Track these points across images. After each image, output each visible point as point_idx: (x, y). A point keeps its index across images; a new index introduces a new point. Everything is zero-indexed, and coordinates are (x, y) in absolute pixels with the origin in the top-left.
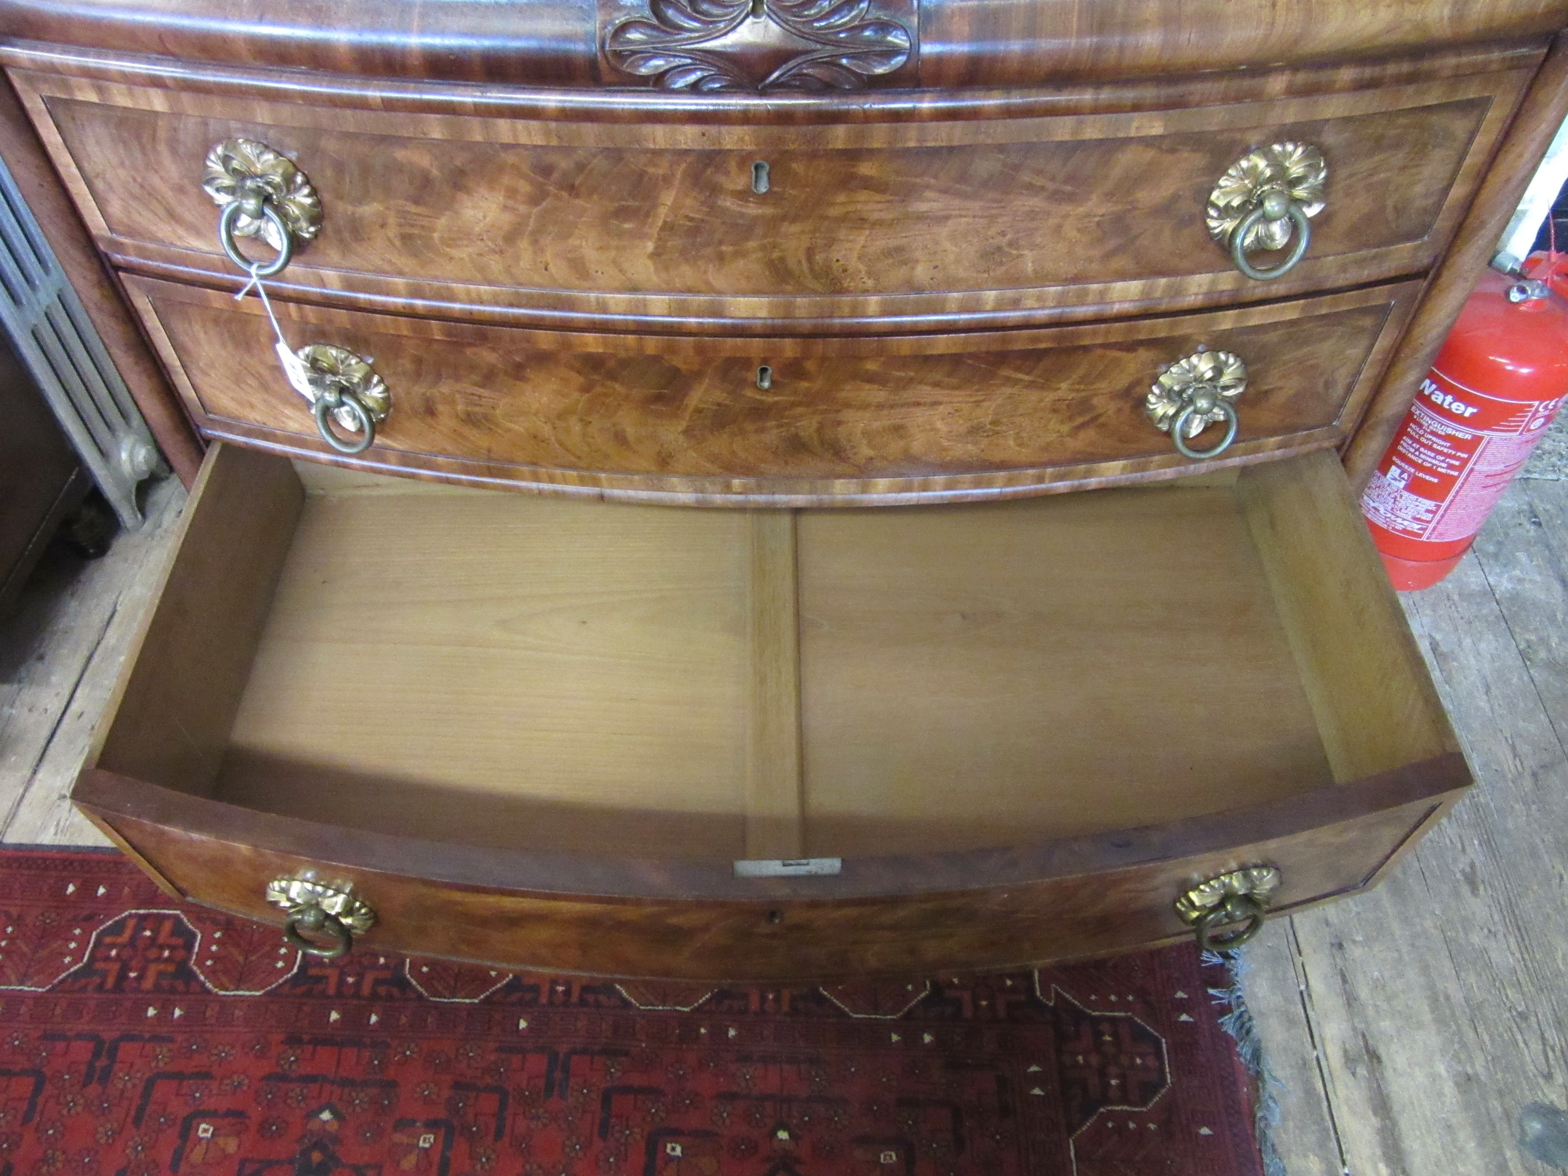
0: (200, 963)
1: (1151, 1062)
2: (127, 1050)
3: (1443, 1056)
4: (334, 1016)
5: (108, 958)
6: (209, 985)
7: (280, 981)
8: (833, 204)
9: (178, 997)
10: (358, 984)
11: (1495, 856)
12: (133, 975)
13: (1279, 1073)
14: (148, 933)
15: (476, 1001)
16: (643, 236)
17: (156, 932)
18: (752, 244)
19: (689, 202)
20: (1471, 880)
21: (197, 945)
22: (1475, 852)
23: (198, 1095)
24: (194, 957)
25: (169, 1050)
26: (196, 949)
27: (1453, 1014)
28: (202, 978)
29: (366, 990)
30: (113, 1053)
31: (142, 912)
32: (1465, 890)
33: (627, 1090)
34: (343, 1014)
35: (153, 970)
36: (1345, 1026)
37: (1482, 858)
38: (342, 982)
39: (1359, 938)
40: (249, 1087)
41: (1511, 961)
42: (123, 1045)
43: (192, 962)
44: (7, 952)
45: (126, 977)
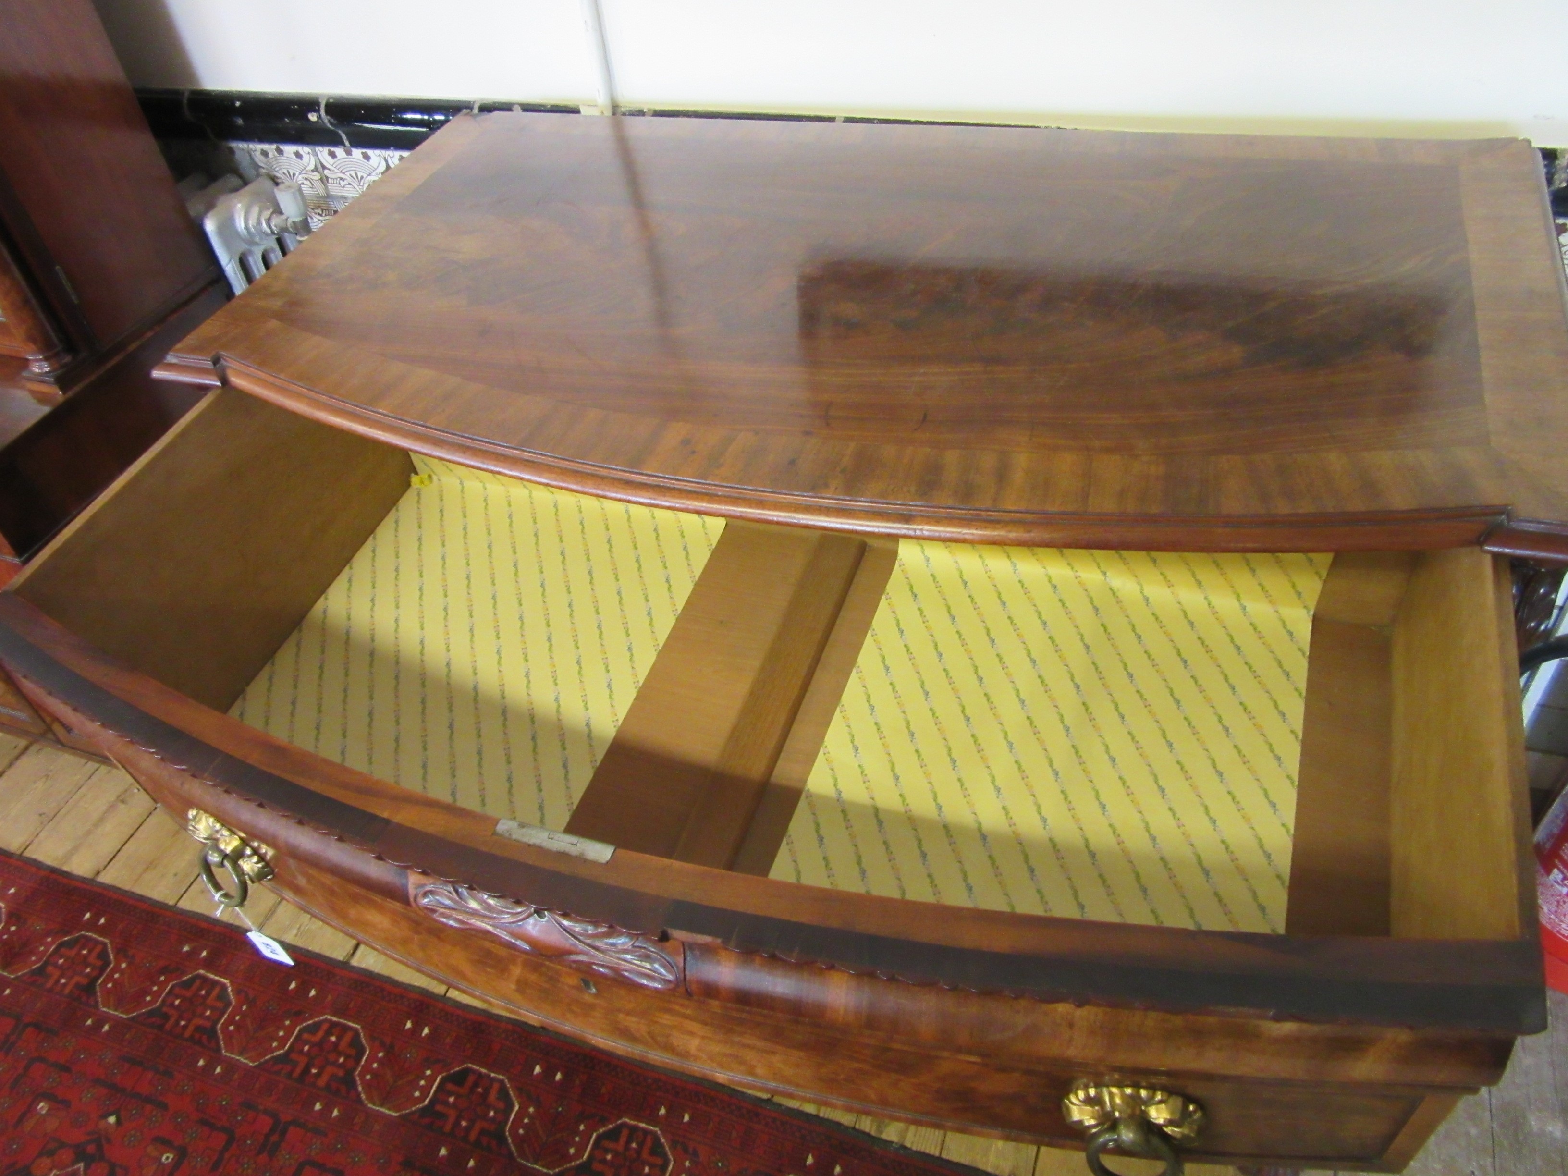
0: (362, 1075)
2: (294, 1133)
4: (443, 1152)
5: (301, 1051)
6: (363, 1096)
7: (413, 1109)
9: (339, 1100)
10: (468, 1129)
12: (314, 1071)
15: (551, 1172)
17: (339, 1038)
21: (364, 1058)
24: (359, 1069)
25: (322, 1143)
26: (363, 1062)
28: (360, 1088)
29: (473, 1136)
30: (284, 1133)
31: (334, 1019)
34: (451, 1152)
35: (329, 1069)
38: (457, 1123)
42: (292, 1129)
43: (357, 1073)
44: (238, 1026)
45: (309, 1071)
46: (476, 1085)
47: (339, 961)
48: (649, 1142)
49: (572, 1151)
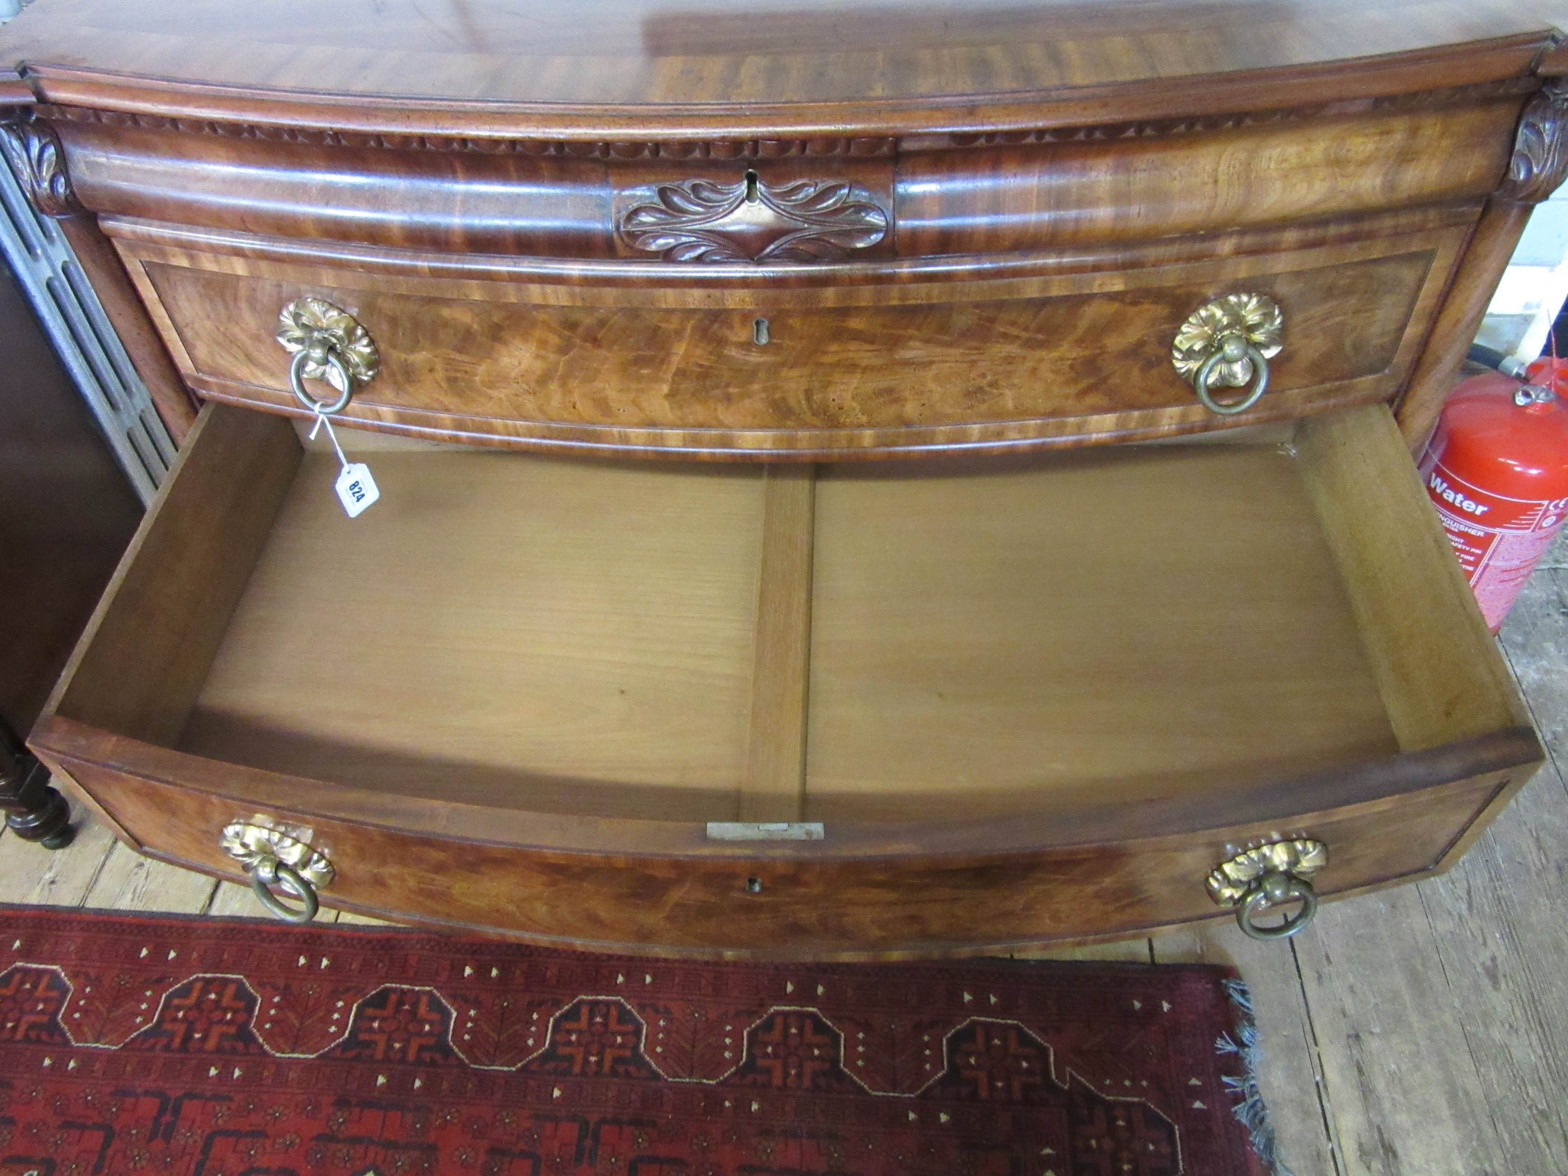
0: (260, 1026)
1: (1165, 1149)
2: (190, 1108)
3: (1460, 1153)
4: (381, 1080)
5: (175, 1019)
6: (266, 1047)
7: (332, 1045)
8: (827, 353)
9: (238, 1058)
10: (403, 1050)
11: (1517, 949)
12: (197, 1036)
13: (1292, 1164)
14: (213, 996)
15: (514, 1069)
16: (657, 380)
17: (220, 995)
18: (756, 387)
19: (698, 352)
20: (1492, 974)
21: (257, 1008)
22: (1497, 946)
23: (252, 1152)
24: (254, 1020)
25: (229, 1108)
26: (256, 1013)
27: (1472, 1111)
28: (261, 1040)
29: (411, 1057)
30: (176, 1111)
31: (208, 975)
32: (1486, 982)
33: (653, 1160)
34: (390, 1078)
35: (216, 1031)
36: (1360, 1119)
37: (1505, 953)
38: (389, 1047)
39: (1377, 1030)
40: (300, 1147)
41: (1533, 1058)
42: (186, 1102)
43: (252, 1025)
44: (85, 1011)
45: (192, 1037)
46: (401, 1003)
47: (196, 915)
48: (614, 1012)
49: (530, 1042)
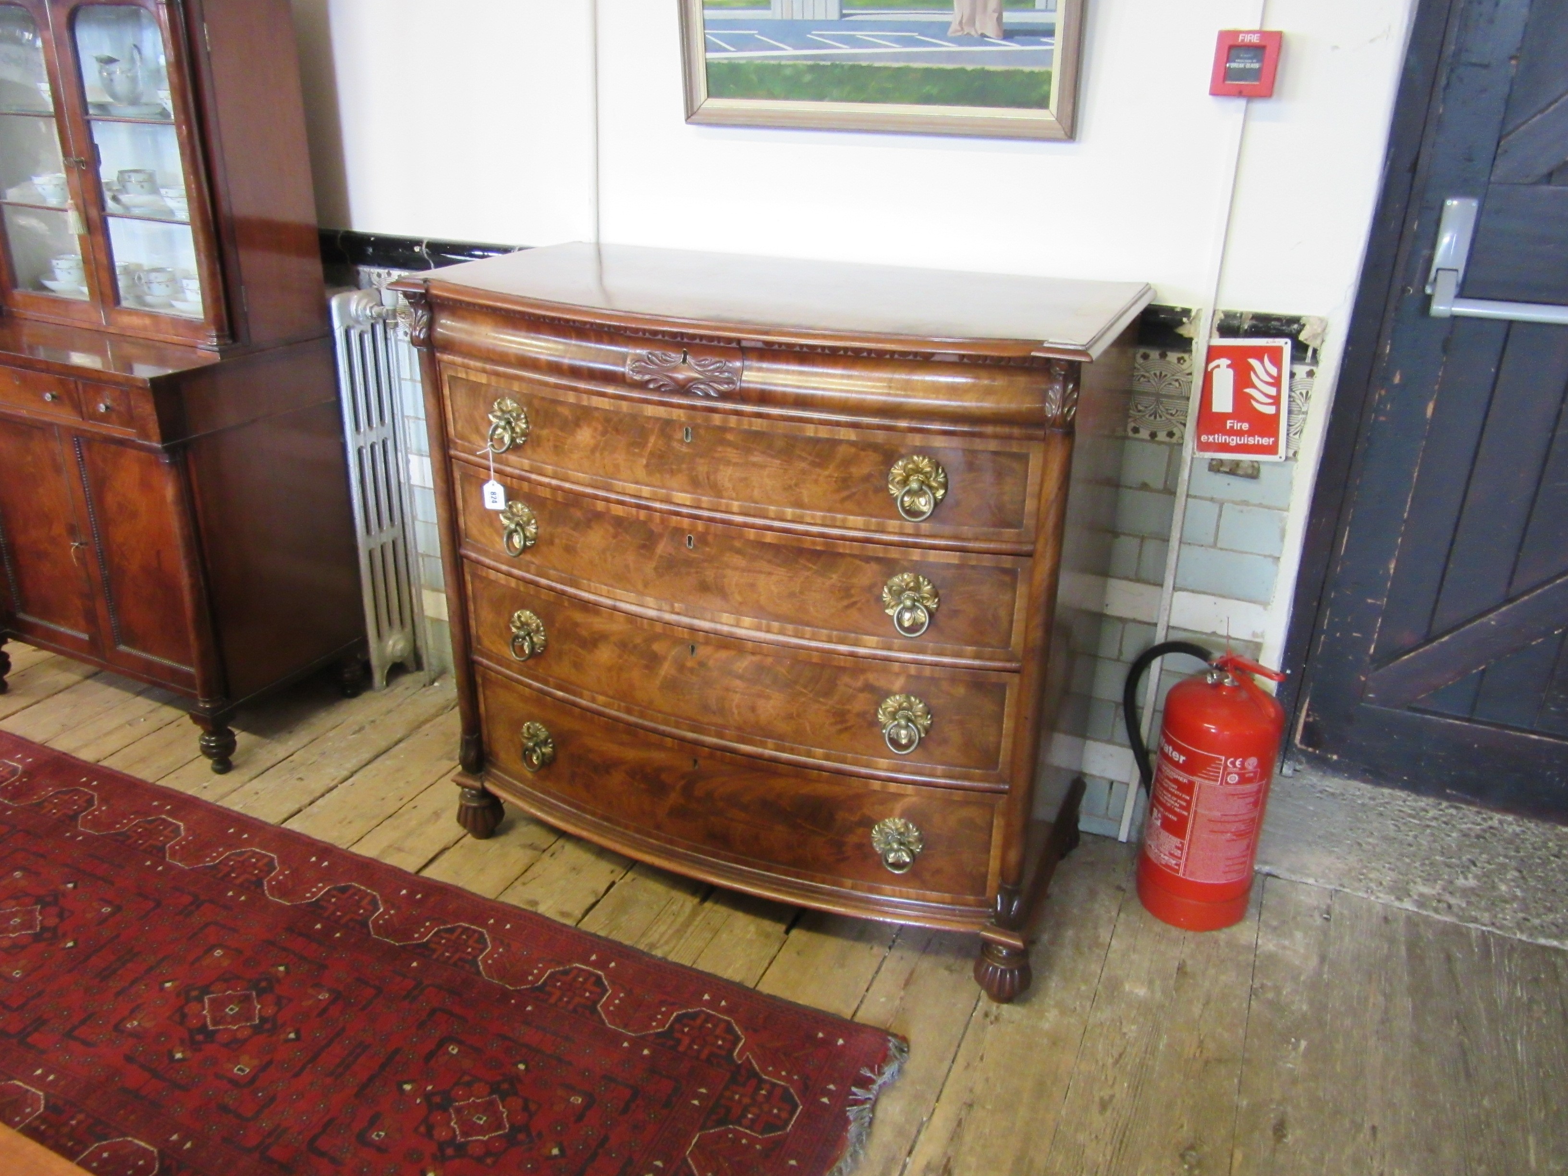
1: (784, 1115)
4: (318, 926)
7: (303, 902)
8: (716, 451)
11: (1135, 1098)
12: (233, 875)
17: (258, 861)
18: (684, 467)
19: (660, 442)
20: (1104, 1105)
22: (1121, 1090)
29: (343, 921)
30: (199, 906)
32: (1095, 1107)
33: (448, 1012)
34: (324, 927)
36: (939, 1150)
37: (1124, 1096)
39: (989, 1107)
44: (183, 847)
46: (355, 894)
48: (476, 936)
49: (416, 935)
